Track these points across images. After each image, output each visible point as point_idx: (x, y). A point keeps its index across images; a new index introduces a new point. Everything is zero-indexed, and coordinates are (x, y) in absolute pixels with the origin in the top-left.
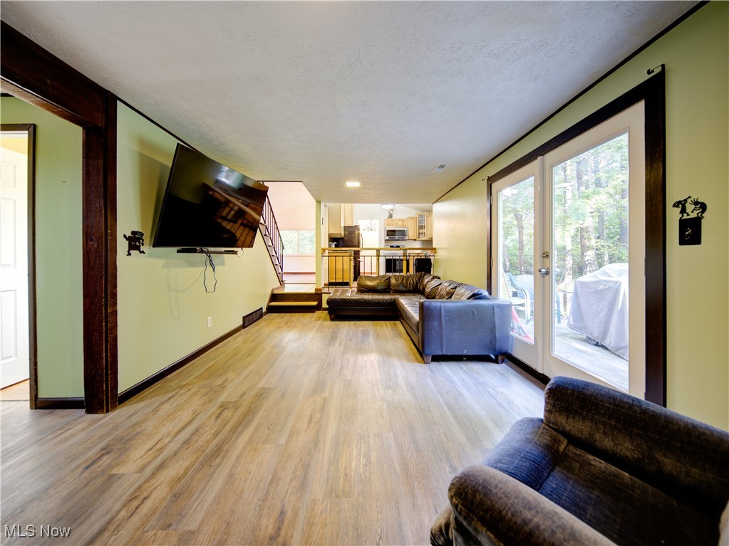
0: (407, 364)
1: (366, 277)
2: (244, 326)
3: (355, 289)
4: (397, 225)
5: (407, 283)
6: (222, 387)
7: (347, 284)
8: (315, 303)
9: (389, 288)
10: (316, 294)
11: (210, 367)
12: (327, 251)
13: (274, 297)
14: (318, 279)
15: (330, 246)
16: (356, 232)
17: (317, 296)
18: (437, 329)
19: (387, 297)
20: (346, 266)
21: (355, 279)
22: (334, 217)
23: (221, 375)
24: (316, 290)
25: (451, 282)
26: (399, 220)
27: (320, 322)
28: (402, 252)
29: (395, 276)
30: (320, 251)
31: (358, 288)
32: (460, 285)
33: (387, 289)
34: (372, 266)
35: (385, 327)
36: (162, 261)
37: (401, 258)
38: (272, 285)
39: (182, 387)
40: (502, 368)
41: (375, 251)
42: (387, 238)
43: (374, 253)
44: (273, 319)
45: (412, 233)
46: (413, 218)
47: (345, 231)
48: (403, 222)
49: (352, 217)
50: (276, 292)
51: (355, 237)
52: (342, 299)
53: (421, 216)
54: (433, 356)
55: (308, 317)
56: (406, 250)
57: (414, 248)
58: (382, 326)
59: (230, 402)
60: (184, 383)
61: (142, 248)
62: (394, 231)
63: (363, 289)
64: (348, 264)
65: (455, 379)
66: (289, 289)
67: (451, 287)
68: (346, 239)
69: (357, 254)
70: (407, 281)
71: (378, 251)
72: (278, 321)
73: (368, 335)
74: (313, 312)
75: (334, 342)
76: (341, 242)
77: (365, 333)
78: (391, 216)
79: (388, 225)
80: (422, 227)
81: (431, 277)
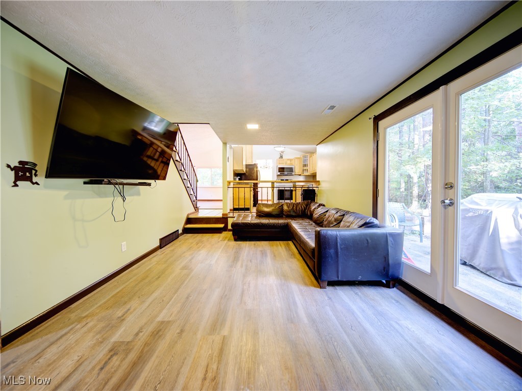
0: (304, 288)
1: (263, 204)
2: (160, 247)
3: (255, 214)
4: (286, 163)
5: (296, 209)
6: (122, 319)
7: (248, 209)
8: (222, 226)
9: (283, 213)
10: (223, 218)
11: (118, 292)
12: (232, 184)
13: (189, 221)
14: (225, 205)
15: (235, 179)
16: (255, 169)
17: (224, 219)
18: (333, 256)
19: (281, 221)
20: (247, 196)
21: (254, 205)
22: (238, 157)
23: (125, 303)
24: (223, 214)
25: (338, 210)
26: (288, 160)
27: (226, 242)
28: (292, 184)
29: (287, 203)
30: (226, 184)
31: (257, 213)
32: (348, 212)
33: (280, 214)
34: (267, 196)
35: (280, 248)
36: (65, 193)
37: (291, 188)
38: (188, 210)
39: (79, 320)
40: (394, 293)
41: (270, 184)
42: (279, 173)
43: (270, 185)
44: (187, 239)
45: (297, 170)
46: (299, 158)
47: (246, 168)
48: (291, 161)
49: (252, 157)
50: (191, 216)
51: (254, 173)
52: (243, 223)
53: (305, 157)
54: (328, 281)
55: (216, 237)
56: (295, 182)
57: (299, 181)
58: (277, 245)
59: (122, 342)
60: (84, 315)
61: (35, 179)
62: (283, 168)
63: (260, 214)
64: (249, 194)
65: (354, 308)
66: (202, 214)
67: (339, 214)
68: (247, 174)
69: (256, 185)
70: (296, 207)
71: (273, 183)
72: (191, 241)
73: (266, 256)
74: (221, 233)
75: (236, 263)
76: (243, 177)
77: (263, 253)
78: (281, 157)
79: (279, 164)
80: (305, 165)
81: (318, 205)
